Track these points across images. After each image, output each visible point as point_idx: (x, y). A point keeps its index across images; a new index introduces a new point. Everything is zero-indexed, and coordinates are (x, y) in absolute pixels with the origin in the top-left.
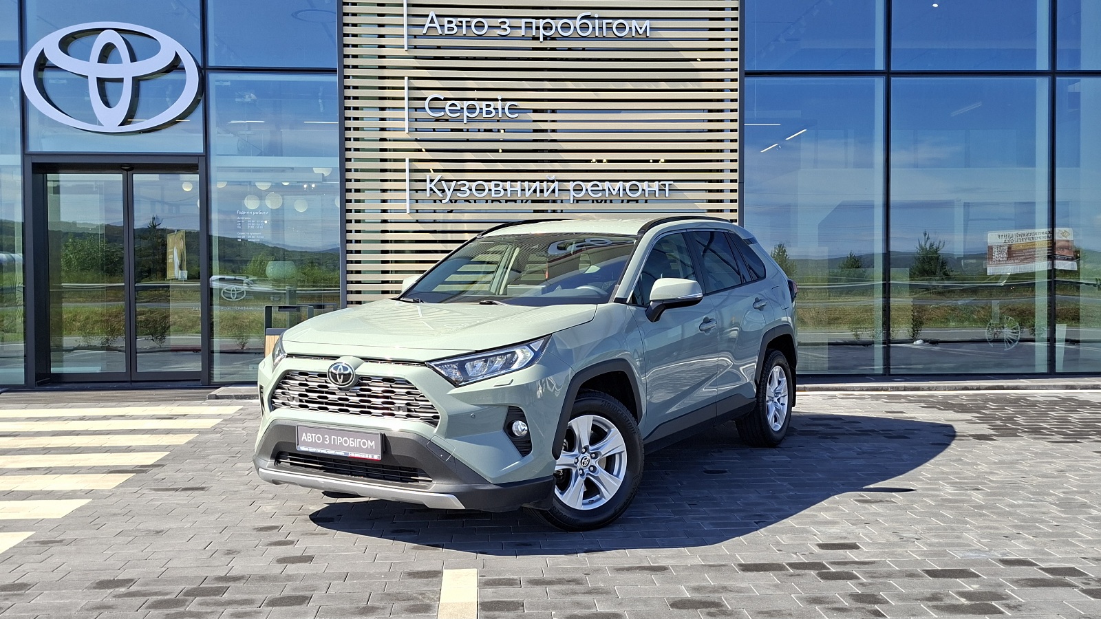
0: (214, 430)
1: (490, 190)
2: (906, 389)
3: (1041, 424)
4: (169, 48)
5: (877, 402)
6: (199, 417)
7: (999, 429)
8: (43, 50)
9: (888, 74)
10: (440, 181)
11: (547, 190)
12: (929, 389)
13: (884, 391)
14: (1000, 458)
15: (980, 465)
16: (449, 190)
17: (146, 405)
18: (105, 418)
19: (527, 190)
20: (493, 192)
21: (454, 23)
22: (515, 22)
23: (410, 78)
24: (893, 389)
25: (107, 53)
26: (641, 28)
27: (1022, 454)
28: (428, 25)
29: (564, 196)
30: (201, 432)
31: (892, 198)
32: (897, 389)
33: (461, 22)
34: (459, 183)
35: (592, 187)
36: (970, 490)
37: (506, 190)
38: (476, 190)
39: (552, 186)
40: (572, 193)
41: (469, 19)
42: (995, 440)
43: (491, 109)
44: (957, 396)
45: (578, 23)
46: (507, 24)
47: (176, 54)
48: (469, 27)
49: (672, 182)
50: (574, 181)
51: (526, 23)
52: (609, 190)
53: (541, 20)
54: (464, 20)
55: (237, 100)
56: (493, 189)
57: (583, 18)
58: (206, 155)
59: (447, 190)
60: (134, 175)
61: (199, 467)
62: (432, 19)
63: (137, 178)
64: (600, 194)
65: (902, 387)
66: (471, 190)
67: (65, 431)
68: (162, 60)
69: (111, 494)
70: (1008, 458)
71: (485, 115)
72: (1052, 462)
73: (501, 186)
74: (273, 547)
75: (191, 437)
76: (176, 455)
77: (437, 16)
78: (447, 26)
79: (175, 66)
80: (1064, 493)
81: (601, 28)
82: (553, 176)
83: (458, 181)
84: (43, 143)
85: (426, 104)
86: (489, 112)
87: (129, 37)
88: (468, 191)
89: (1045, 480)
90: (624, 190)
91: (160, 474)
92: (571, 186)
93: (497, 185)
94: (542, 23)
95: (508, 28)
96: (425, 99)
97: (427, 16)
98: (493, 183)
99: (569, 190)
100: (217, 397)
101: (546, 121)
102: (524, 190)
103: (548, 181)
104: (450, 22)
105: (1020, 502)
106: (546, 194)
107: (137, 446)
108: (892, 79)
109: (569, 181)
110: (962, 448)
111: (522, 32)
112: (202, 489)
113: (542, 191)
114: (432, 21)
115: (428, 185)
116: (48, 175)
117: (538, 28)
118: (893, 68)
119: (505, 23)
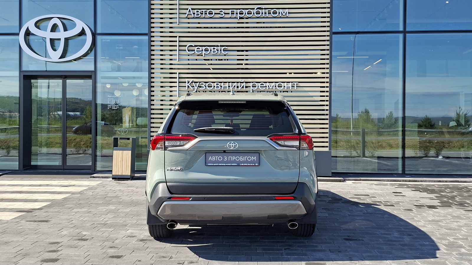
0: (81, 193)
1: (214, 87)
2: (410, 181)
3: (466, 201)
4: (80, 25)
5: (392, 187)
6: (79, 186)
7: (444, 203)
8: (28, 27)
9: (405, 32)
10: (192, 82)
11: (240, 86)
12: (421, 181)
13: (399, 182)
14: (433, 218)
15: (421, 222)
16: (196, 86)
17: (63, 180)
18: (40, 186)
19: (231, 86)
20: (216, 87)
21: (199, 12)
22: (227, 11)
23: (179, 37)
24: (404, 181)
25: (54, 28)
26: (284, 13)
27: (446, 216)
28: (188, 13)
29: (247, 89)
30: (73, 193)
31: (407, 91)
32: (406, 181)
33: (203, 11)
34: (201, 83)
35: (260, 85)
36: (407, 235)
37: (221, 87)
38: (208, 87)
39: (243, 84)
40: (251, 88)
41: (206, 10)
42: (437, 208)
43: (215, 50)
44: (434, 185)
45: (255, 11)
46: (223, 12)
47: (83, 28)
48: (206, 14)
49: (298, 83)
50: (252, 82)
51: (231, 11)
52: (269, 86)
53: (238, 10)
54: (204, 10)
55: (116, 48)
56: (216, 86)
57: (257, 9)
58: (95, 72)
59: (195, 86)
60: (67, 80)
61: (56, 210)
62: (190, 10)
63: (69, 81)
64: (264, 88)
65: (408, 180)
66: (206, 87)
67: (18, 191)
68: (77, 30)
69: (7, 222)
70: (437, 218)
71: (212, 53)
72: (458, 222)
73: (219, 85)
74: (47, 253)
75: (67, 195)
76: (54, 204)
77: (192, 9)
78: (196, 13)
79: (83, 33)
80: (454, 239)
81: (266, 13)
82: (243, 80)
83: (200, 82)
84: (30, 67)
85: (186, 48)
86: (214, 52)
87: (63, 21)
88: (205, 87)
89: (449, 231)
90: (275, 86)
91: (37, 213)
92: (251, 84)
93: (217, 84)
94: (238, 11)
95: (223, 14)
96: (186, 46)
97: (187, 9)
98: (216, 83)
99: (250, 87)
100: (94, 177)
101: (243, 55)
102: (230, 87)
103: (241, 82)
104: (197, 12)
105: (427, 243)
106: (240, 88)
107: (40, 199)
108: (407, 34)
109: (250, 82)
110: (418, 212)
111: (230, 15)
112: (47, 221)
113: (238, 87)
114: (190, 11)
115: (187, 84)
116: (32, 80)
117: (237, 13)
118: (407, 30)
119: (222, 11)
